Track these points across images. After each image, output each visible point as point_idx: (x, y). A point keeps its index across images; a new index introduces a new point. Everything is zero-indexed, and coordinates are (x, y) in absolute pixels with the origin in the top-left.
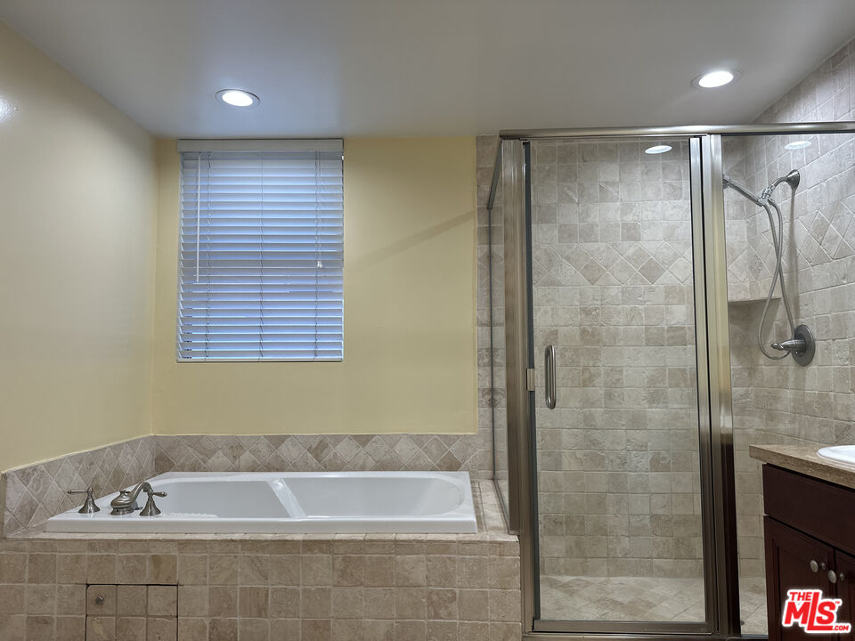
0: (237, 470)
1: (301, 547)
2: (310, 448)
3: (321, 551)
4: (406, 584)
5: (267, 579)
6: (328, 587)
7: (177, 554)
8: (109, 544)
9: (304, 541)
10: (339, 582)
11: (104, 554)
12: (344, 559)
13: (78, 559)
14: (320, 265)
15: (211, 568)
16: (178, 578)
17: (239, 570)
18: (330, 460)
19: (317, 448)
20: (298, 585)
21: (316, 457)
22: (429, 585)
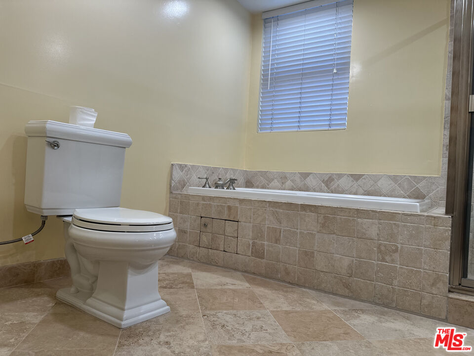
0: (284, 189)
1: (300, 208)
2: (324, 180)
3: (311, 211)
4: (363, 237)
5: (281, 223)
6: (314, 232)
7: (238, 205)
8: (210, 199)
9: (301, 204)
10: (320, 230)
11: (208, 203)
12: (324, 217)
13: (198, 204)
14: (335, 71)
15: (254, 215)
16: (239, 218)
17: (267, 217)
18: (335, 188)
19: (327, 181)
20: (297, 229)
21: (327, 186)
22: (379, 240)
